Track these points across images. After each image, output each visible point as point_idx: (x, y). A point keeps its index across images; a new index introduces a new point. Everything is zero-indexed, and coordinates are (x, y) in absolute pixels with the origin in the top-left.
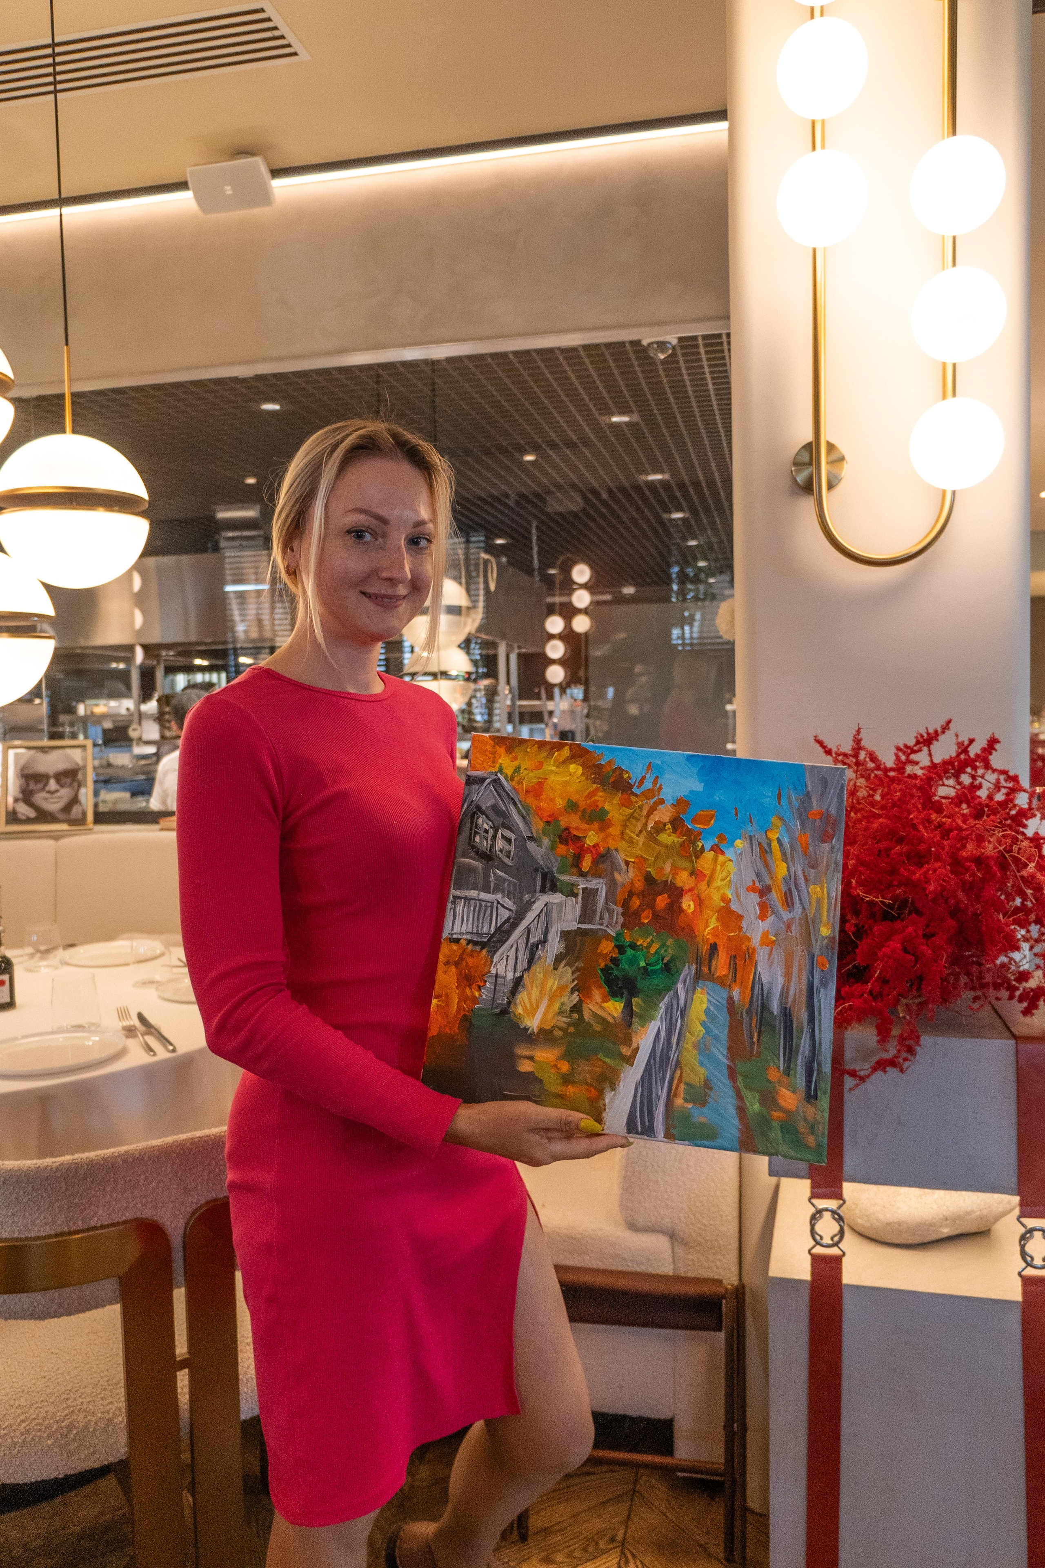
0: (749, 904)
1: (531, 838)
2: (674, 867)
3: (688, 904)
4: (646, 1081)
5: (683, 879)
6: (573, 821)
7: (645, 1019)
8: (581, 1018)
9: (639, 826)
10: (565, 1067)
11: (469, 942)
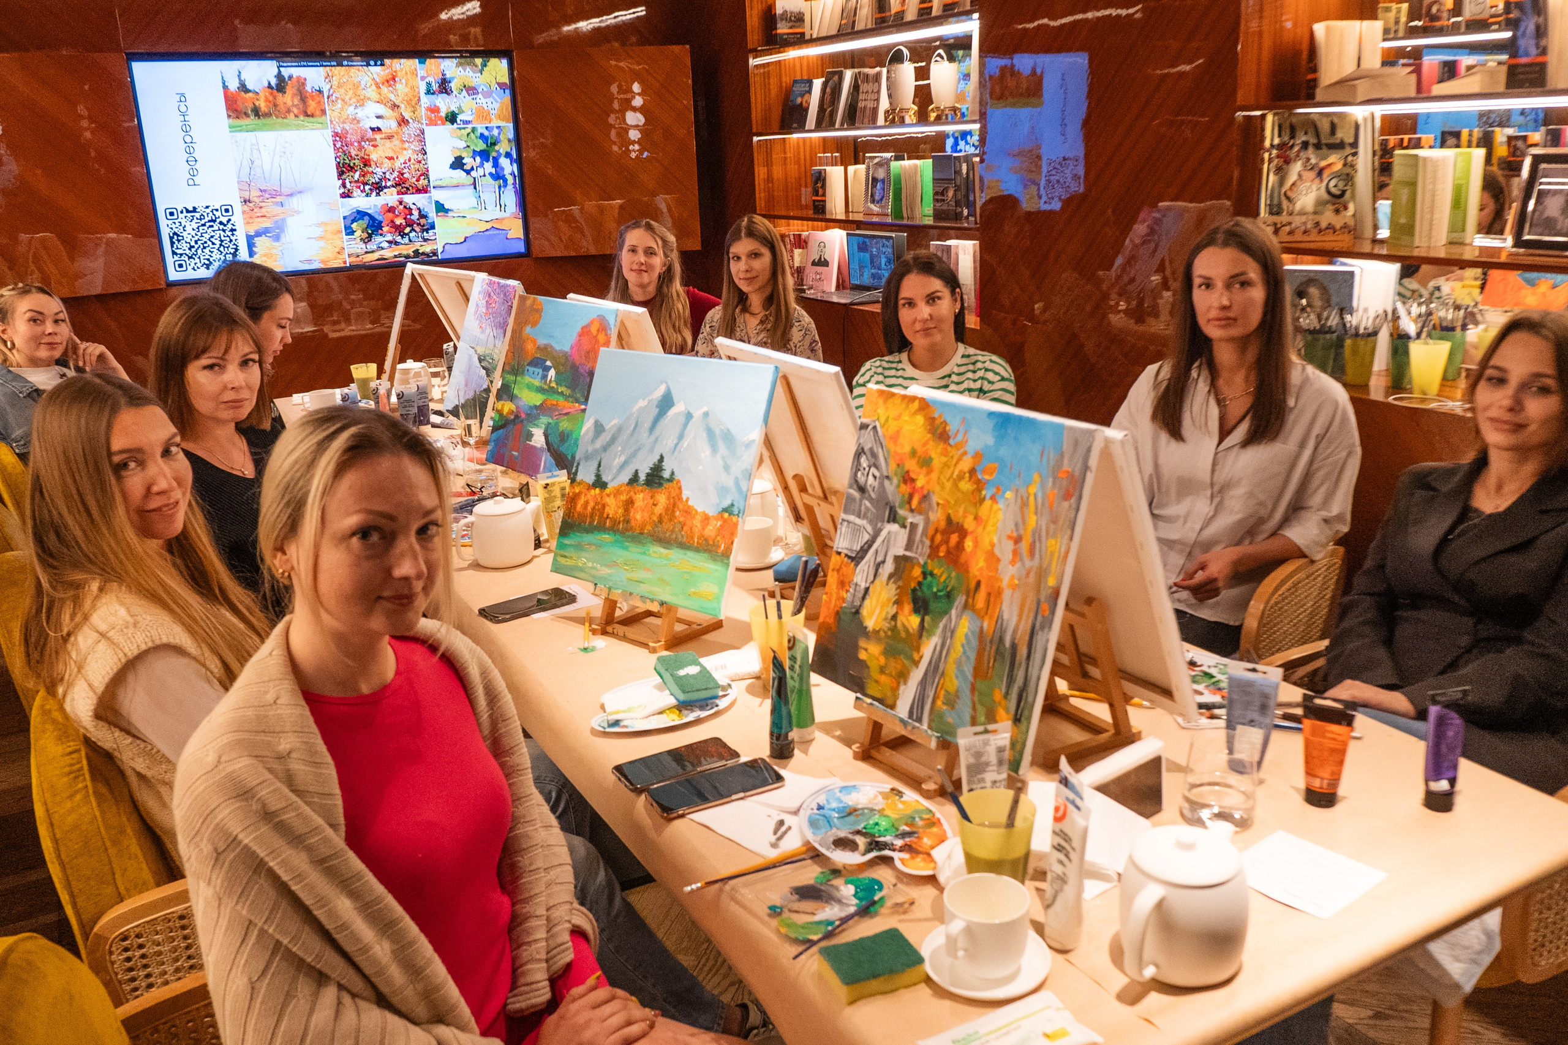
0: (1005, 550)
1: (888, 477)
2: (965, 511)
3: (969, 544)
4: (923, 683)
5: (969, 524)
6: (911, 465)
7: (931, 634)
8: (896, 626)
9: (950, 472)
10: (882, 661)
11: (846, 555)
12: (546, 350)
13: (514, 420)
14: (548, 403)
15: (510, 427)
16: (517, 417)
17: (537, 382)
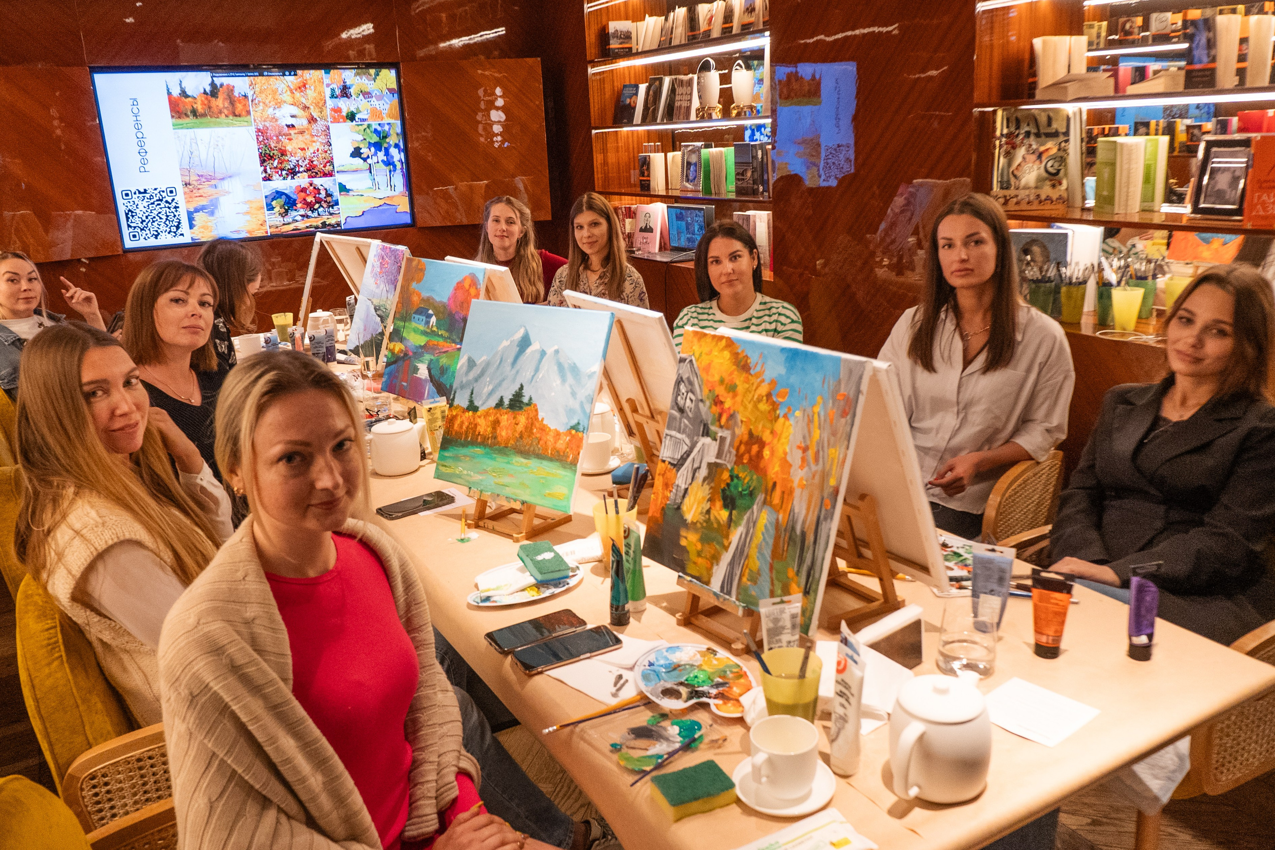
0: (795, 458)
1: (702, 400)
2: (764, 427)
3: (766, 453)
4: (732, 564)
5: (767, 437)
6: (720, 391)
7: (737, 524)
8: (709, 519)
9: (751, 396)
10: (699, 546)
11: (670, 463)
12: (428, 301)
13: (403, 357)
14: (431, 344)
15: (400, 363)
16: (406, 355)
17: (422, 327)
